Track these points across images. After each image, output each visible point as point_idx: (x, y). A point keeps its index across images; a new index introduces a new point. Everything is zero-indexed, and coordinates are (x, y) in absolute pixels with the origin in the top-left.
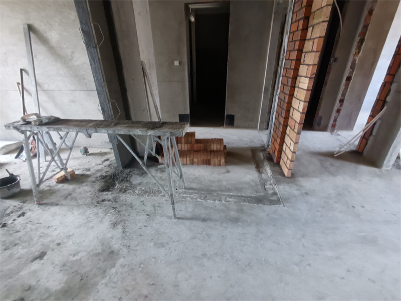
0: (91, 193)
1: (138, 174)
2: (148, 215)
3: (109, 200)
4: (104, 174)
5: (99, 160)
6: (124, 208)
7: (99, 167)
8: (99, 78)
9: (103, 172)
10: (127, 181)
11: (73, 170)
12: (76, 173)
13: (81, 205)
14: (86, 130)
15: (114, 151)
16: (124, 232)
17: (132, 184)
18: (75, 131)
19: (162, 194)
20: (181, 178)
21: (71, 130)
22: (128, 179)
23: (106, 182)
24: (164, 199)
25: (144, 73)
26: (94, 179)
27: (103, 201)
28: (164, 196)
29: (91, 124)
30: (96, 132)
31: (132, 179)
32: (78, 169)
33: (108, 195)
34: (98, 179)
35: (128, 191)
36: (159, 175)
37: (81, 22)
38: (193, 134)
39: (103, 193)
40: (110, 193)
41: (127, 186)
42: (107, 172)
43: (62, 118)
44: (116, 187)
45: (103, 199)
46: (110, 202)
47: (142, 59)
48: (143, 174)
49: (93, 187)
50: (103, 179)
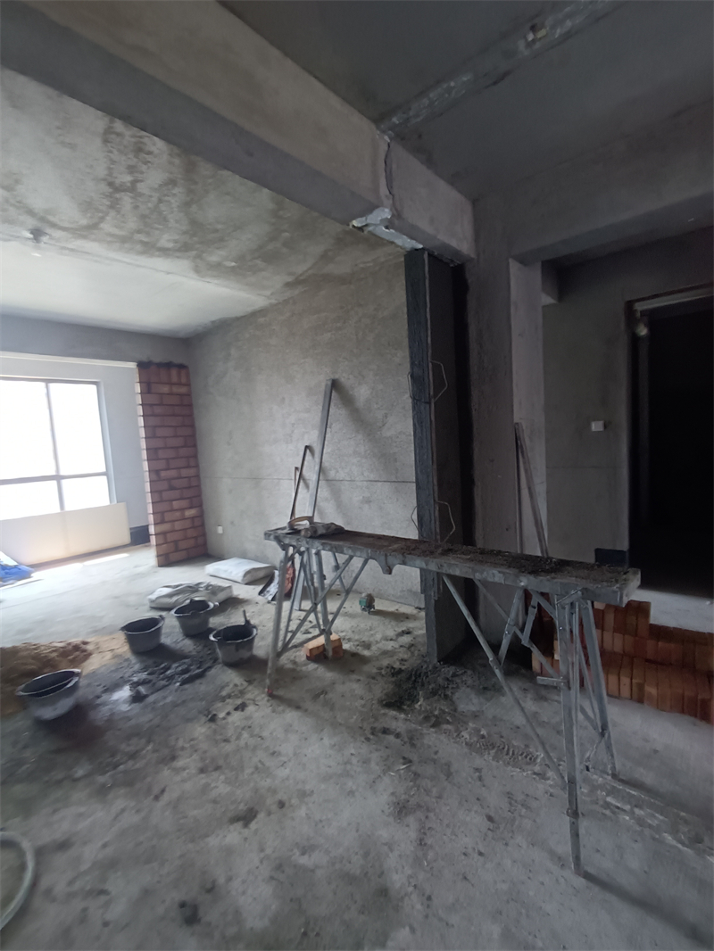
0: (363, 702)
1: (472, 687)
2: (490, 819)
3: (398, 736)
4: (397, 665)
5: (390, 629)
6: (429, 770)
7: (390, 646)
8: (425, 457)
9: (395, 658)
10: (446, 697)
11: (339, 639)
12: (344, 648)
13: (340, 724)
14: (386, 556)
15: (426, 615)
16: (421, 843)
17: (455, 710)
18: (365, 555)
19: (537, 769)
20: (602, 735)
21: (358, 553)
22: (449, 693)
23: (398, 685)
24: (540, 787)
25: (518, 446)
26: (375, 671)
27: (385, 731)
28: (542, 776)
29: (396, 546)
30: (404, 563)
31: (457, 695)
32: (349, 640)
33: (397, 721)
34: (383, 672)
35: (445, 726)
36: (530, 705)
37: (412, 364)
38: (642, 609)
39: (387, 711)
40: (403, 716)
41: (444, 712)
42: (402, 660)
43: (347, 528)
44: (417, 706)
45: (385, 726)
46: (398, 741)
47: (516, 420)
48: (489, 689)
49: (370, 690)
50: (393, 675)
